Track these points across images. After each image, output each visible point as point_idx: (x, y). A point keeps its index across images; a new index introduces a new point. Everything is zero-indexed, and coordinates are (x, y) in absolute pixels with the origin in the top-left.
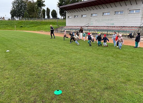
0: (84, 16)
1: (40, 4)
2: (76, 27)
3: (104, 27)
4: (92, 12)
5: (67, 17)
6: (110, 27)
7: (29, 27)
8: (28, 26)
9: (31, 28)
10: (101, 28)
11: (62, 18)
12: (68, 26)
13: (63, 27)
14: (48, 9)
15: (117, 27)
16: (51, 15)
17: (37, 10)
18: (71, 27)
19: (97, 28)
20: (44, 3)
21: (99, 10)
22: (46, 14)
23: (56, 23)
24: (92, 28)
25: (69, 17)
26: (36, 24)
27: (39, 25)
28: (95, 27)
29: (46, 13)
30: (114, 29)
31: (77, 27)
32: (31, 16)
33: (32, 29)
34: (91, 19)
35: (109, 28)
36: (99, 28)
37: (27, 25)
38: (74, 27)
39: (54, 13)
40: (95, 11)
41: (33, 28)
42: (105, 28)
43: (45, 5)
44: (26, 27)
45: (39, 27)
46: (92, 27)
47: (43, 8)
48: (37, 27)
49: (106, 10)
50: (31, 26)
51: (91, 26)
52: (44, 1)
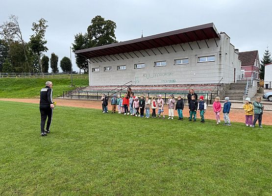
0: (122, 68)
1: (37, 46)
2: (108, 88)
3: (159, 86)
4: (136, 60)
5: (90, 70)
6: (170, 86)
7: (10, 91)
8: (9, 88)
9: (15, 93)
10: (154, 88)
11: (82, 71)
12: (93, 87)
13: (84, 88)
14: (53, 55)
15: (181, 86)
16: (61, 66)
17: (30, 57)
18: (100, 88)
19: (147, 88)
20: (44, 45)
21: (147, 57)
22: (50, 66)
23: (69, 81)
24: (139, 88)
25: (94, 69)
26: (26, 84)
27: (33, 87)
28: (142, 86)
29: (49, 63)
30: (176, 89)
31: (110, 88)
32: (17, 68)
33: (18, 94)
34: (134, 73)
35: (168, 88)
36: (151, 88)
37: (7, 86)
38: (105, 88)
39: (66, 64)
40: (141, 59)
41: (20, 91)
42: (160, 88)
43: (47, 49)
44: (3, 90)
45: (33, 89)
46: (137, 86)
47: (44, 53)
48: (28, 90)
49: (159, 57)
50: (17, 88)
51: (137, 84)
52: (46, 42)
